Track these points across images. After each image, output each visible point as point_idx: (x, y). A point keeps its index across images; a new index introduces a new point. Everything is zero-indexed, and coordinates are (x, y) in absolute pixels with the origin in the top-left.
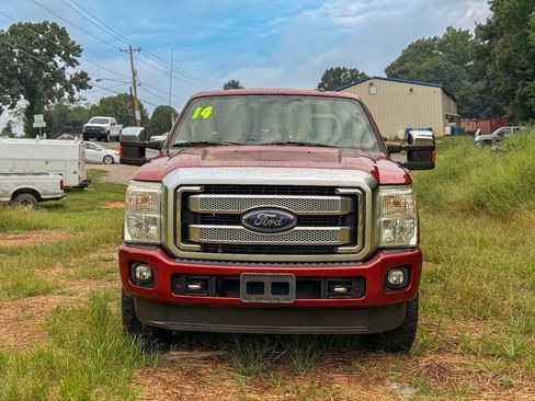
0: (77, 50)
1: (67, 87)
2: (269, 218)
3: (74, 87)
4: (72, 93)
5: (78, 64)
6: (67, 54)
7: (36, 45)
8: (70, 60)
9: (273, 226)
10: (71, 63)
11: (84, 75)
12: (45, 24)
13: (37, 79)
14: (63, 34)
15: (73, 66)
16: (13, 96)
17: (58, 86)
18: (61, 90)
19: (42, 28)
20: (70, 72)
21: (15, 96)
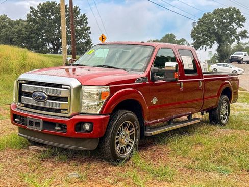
0: (244, 20)
1: (237, 38)
2: (39, 96)
3: (240, 37)
4: (239, 40)
5: (243, 26)
6: (239, 22)
7: (224, 18)
8: (240, 24)
9: (39, 99)
10: (241, 26)
11: (245, 31)
12: (230, 8)
13: (223, 34)
14: (238, 12)
15: (241, 27)
16: (211, 42)
17: (233, 37)
18: (234, 39)
19: (228, 10)
20: (239, 30)
21: (212, 42)
